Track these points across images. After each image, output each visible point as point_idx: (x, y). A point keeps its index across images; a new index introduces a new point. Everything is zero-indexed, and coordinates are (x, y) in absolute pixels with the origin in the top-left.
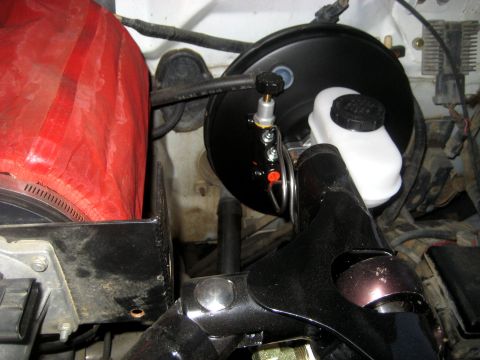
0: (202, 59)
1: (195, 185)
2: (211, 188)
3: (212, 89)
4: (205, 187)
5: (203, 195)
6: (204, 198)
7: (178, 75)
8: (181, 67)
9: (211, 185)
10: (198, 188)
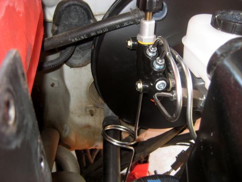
0: (89, 7)
1: (86, 108)
2: (98, 110)
3: (99, 30)
4: (93, 109)
5: (92, 115)
6: (93, 117)
7: (72, 20)
8: (73, 14)
9: (98, 108)
10: (88, 110)
